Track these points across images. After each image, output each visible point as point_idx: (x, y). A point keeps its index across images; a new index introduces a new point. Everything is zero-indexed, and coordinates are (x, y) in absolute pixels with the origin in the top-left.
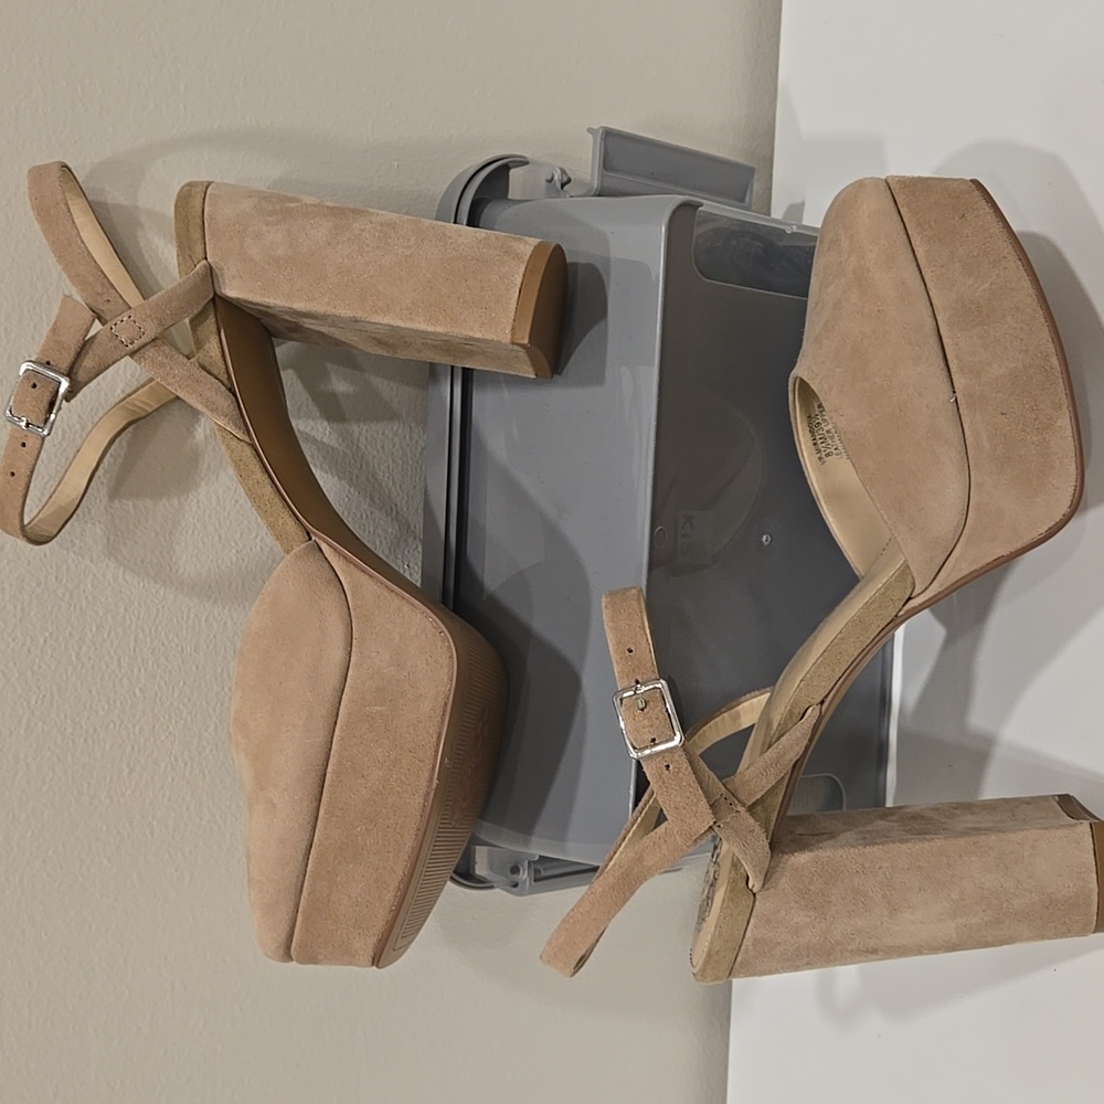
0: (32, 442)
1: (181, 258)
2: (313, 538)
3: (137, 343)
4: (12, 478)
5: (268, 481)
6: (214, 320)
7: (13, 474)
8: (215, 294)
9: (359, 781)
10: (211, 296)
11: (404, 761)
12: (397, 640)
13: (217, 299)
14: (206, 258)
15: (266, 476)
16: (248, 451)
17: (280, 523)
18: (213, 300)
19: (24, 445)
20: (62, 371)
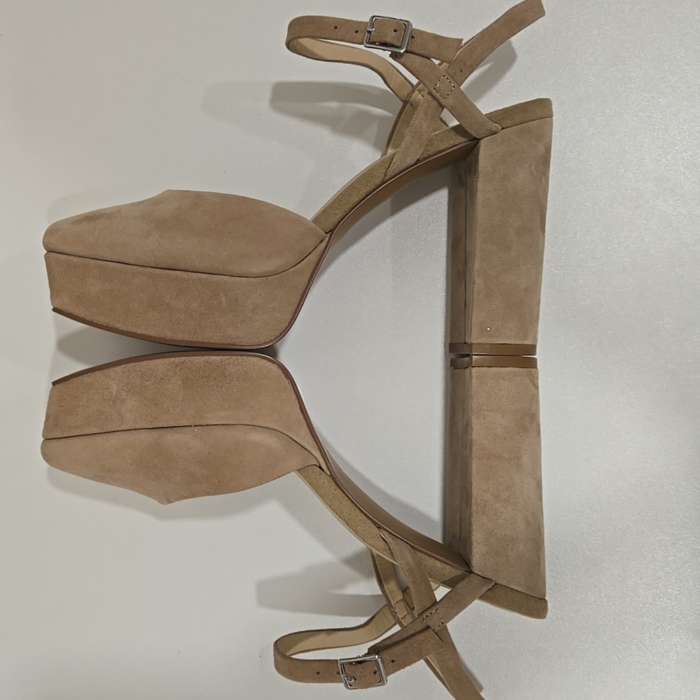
0: (359, 36)
1: (501, 112)
2: (328, 235)
3: (437, 95)
4: (333, 28)
5: (361, 197)
6: (462, 141)
7: (336, 28)
8: (480, 139)
9: (174, 293)
10: (478, 137)
11: (192, 322)
12: (271, 306)
13: (477, 141)
14: (503, 129)
15: (364, 195)
16: (378, 181)
17: (336, 212)
18: (475, 139)
19: (357, 32)
20: (409, 47)
